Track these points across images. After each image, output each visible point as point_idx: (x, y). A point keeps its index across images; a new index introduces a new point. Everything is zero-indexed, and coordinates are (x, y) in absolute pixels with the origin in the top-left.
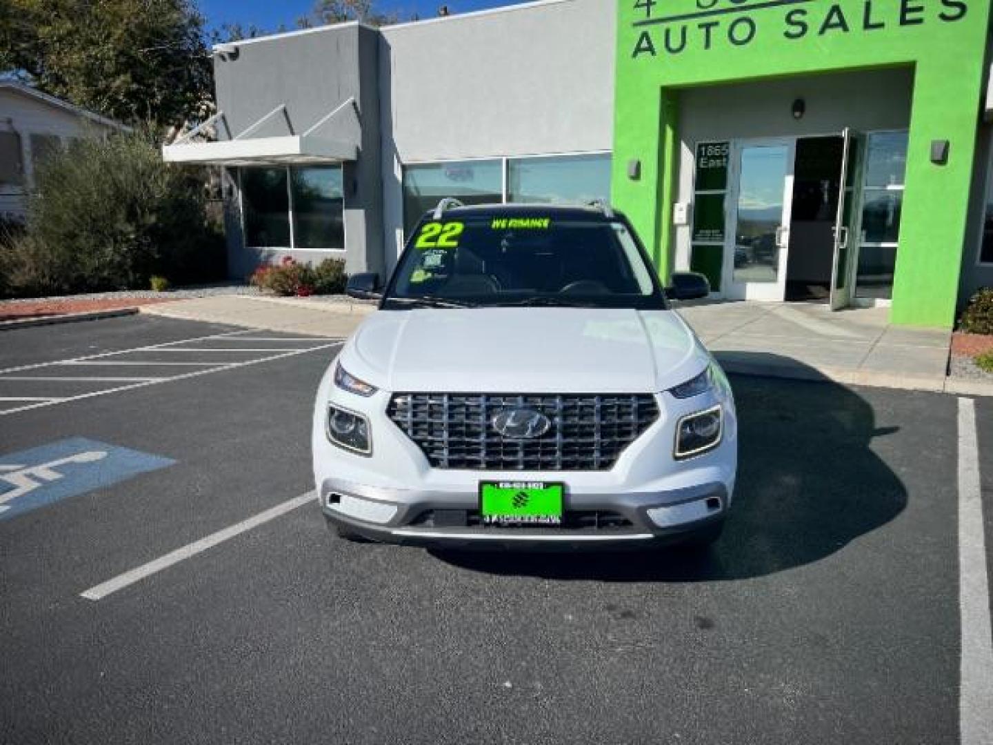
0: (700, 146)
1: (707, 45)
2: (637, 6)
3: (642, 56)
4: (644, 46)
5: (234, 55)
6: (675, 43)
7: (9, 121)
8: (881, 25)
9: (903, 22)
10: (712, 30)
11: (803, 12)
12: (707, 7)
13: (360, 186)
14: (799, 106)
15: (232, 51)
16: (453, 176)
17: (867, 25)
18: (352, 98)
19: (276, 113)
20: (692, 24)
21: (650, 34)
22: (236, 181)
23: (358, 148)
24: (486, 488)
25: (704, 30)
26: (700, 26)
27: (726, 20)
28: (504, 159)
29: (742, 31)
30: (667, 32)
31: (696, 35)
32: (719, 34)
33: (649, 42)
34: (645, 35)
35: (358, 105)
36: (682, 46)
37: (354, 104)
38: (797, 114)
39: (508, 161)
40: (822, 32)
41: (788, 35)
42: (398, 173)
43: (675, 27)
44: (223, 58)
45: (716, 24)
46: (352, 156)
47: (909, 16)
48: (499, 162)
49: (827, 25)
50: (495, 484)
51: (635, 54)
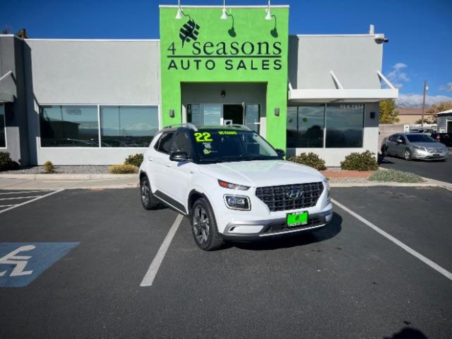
0: (188, 105)
1: (198, 68)
2: (169, 49)
3: (172, 69)
4: (172, 65)
6: (185, 66)
8: (256, 69)
9: (263, 69)
10: (199, 63)
11: (231, 61)
12: (197, 54)
14: (223, 93)
16: (69, 112)
17: (252, 68)
18: (10, 72)
20: (192, 60)
21: (175, 61)
23: (14, 97)
24: (289, 215)
25: (196, 63)
26: (195, 61)
27: (204, 60)
28: (98, 105)
29: (210, 65)
30: (182, 62)
31: (193, 65)
32: (202, 64)
33: (174, 64)
34: (173, 61)
35: (14, 75)
36: (188, 68)
37: (12, 74)
38: (223, 96)
39: (100, 106)
40: (238, 69)
41: (226, 68)
42: (37, 109)
43: (185, 60)
45: (200, 61)
46: (11, 100)
47: (265, 67)
48: (96, 106)
49: (239, 67)
50: (291, 214)
51: (169, 68)
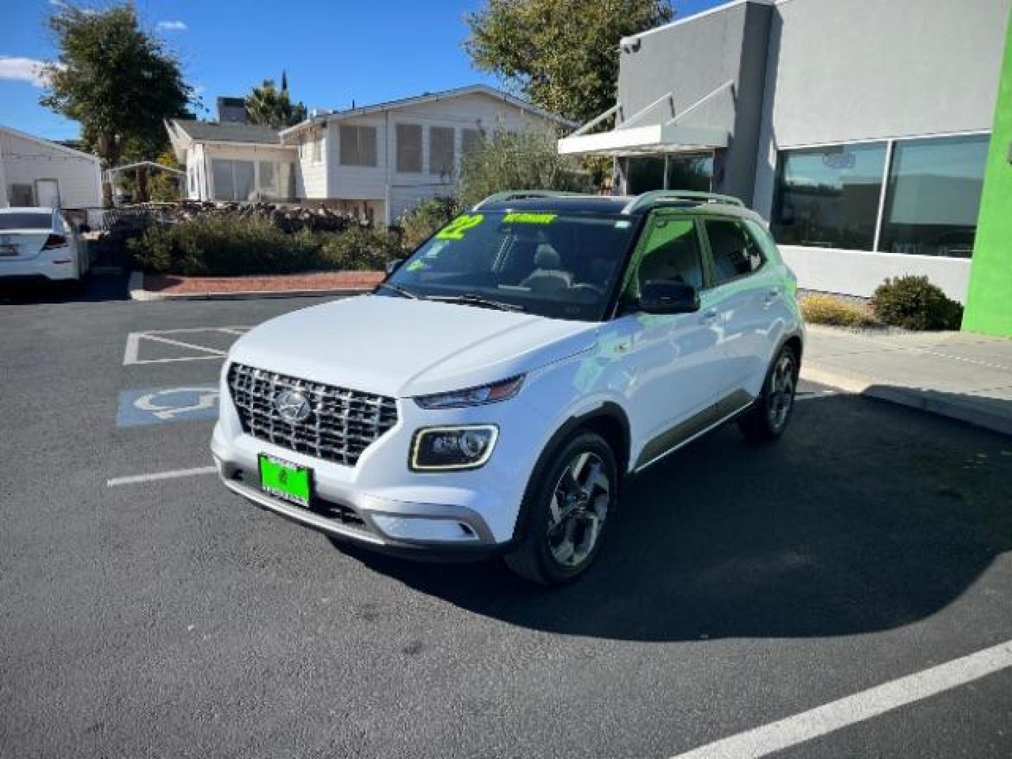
5: (636, 48)
7: (479, 121)
13: (727, 176)
15: (635, 42)
18: (730, 82)
19: (663, 100)
22: (623, 170)
23: (730, 134)
24: (262, 459)
28: (890, 140)
35: (736, 88)
37: (733, 88)
39: (894, 144)
42: (772, 161)
44: (627, 50)
46: (723, 143)
48: (886, 143)
50: (267, 457)
